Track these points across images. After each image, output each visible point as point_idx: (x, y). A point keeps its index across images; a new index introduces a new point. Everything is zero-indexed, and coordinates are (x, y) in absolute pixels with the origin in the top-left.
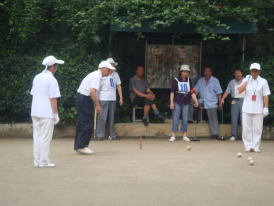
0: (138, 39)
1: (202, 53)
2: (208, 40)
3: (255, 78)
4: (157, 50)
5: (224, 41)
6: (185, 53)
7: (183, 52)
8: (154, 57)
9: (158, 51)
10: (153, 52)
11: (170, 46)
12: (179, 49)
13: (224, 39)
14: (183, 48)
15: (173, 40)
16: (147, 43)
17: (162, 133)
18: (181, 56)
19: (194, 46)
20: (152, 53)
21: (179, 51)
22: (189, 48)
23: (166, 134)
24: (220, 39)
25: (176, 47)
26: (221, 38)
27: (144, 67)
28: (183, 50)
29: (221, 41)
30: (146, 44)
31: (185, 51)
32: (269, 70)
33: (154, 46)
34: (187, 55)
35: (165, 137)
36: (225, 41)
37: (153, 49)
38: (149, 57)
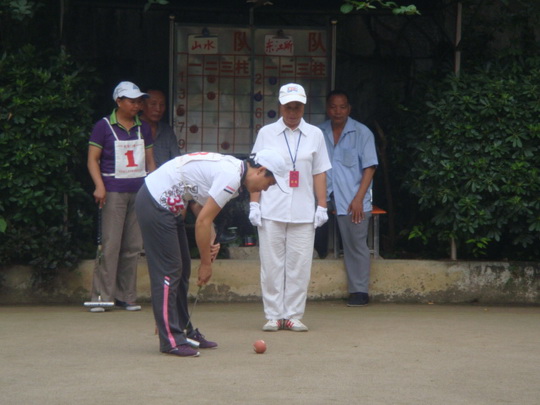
0: (147, 7)
1: (338, 50)
2: (354, 13)
3: (292, 124)
4: (203, 41)
5: (400, 15)
6: (287, 52)
7: (281, 47)
8: (197, 61)
9: (209, 45)
10: (193, 48)
11: (243, 30)
12: (269, 38)
13: (403, 9)
14: (280, 35)
15: (252, 10)
16: (175, 21)
17: (221, 288)
18: (275, 61)
19: (312, 31)
20: (191, 52)
21: (269, 46)
22: (298, 36)
23: (233, 289)
24: (390, 9)
25: (259, 32)
26: (393, 7)
27: (166, 94)
28: (282, 41)
29: (393, 15)
30: (172, 24)
31: (288, 46)
32: (531, 99)
33: (197, 30)
34: (293, 58)
35: (230, 298)
36: (405, 15)
37: (192, 39)
38: (181, 62)
